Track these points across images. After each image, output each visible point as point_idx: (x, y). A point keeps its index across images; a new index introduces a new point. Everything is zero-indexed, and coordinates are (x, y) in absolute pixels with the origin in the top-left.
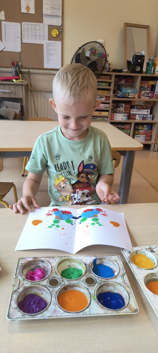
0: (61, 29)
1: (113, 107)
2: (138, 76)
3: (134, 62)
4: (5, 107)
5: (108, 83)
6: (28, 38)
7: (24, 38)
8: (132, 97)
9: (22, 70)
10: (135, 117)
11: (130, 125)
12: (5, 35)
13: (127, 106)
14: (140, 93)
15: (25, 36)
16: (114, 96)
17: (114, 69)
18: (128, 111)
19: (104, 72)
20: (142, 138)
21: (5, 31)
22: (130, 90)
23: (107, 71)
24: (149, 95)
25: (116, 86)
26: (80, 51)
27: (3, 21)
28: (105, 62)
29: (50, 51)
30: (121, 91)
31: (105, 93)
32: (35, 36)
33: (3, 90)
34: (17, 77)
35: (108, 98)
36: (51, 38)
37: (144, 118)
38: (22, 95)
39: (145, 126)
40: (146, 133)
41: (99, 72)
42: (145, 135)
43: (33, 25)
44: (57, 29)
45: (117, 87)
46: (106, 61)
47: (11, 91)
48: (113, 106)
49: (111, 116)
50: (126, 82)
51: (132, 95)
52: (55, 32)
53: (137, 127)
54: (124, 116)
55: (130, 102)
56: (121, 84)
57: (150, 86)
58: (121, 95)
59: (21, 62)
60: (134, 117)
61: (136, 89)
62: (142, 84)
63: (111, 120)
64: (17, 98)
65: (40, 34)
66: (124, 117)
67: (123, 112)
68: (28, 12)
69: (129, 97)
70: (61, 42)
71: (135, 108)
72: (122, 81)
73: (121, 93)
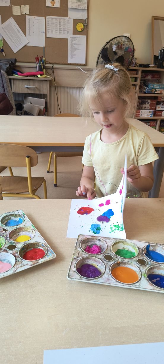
0: (86, 23)
1: (139, 103)
3: (162, 57)
4: (29, 103)
6: (52, 32)
7: (48, 33)
8: (159, 93)
9: (47, 65)
11: (155, 122)
12: (29, 30)
13: (153, 102)
15: (49, 31)
16: (140, 92)
17: (140, 63)
18: (154, 108)
19: (131, 67)
21: (29, 25)
22: (156, 86)
23: (133, 66)
26: (108, 46)
27: (28, 15)
28: (132, 58)
29: (74, 46)
30: (147, 86)
32: (60, 30)
33: (27, 85)
34: (41, 73)
36: (75, 32)
38: (46, 91)
43: (57, 19)
44: (82, 23)
45: (143, 82)
46: (133, 56)
47: (36, 87)
49: (137, 113)
50: (153, 77)
51: (159, 91)
53: (163, 124)
54: (150, 112)
55: (156, 98)
56: (147, 79)
58: (147, 91)
59: (45, 57)
60: (160, 113)
63: (137, 116)
64: (44, 95)
65: (65, 28)
66: (150, 114)
67: (149, 108)
68: (53, 5)
69: (156, 93)
70: (85, 36)
71: (161, 104)
72: (148, 76)
73: (147, 88)
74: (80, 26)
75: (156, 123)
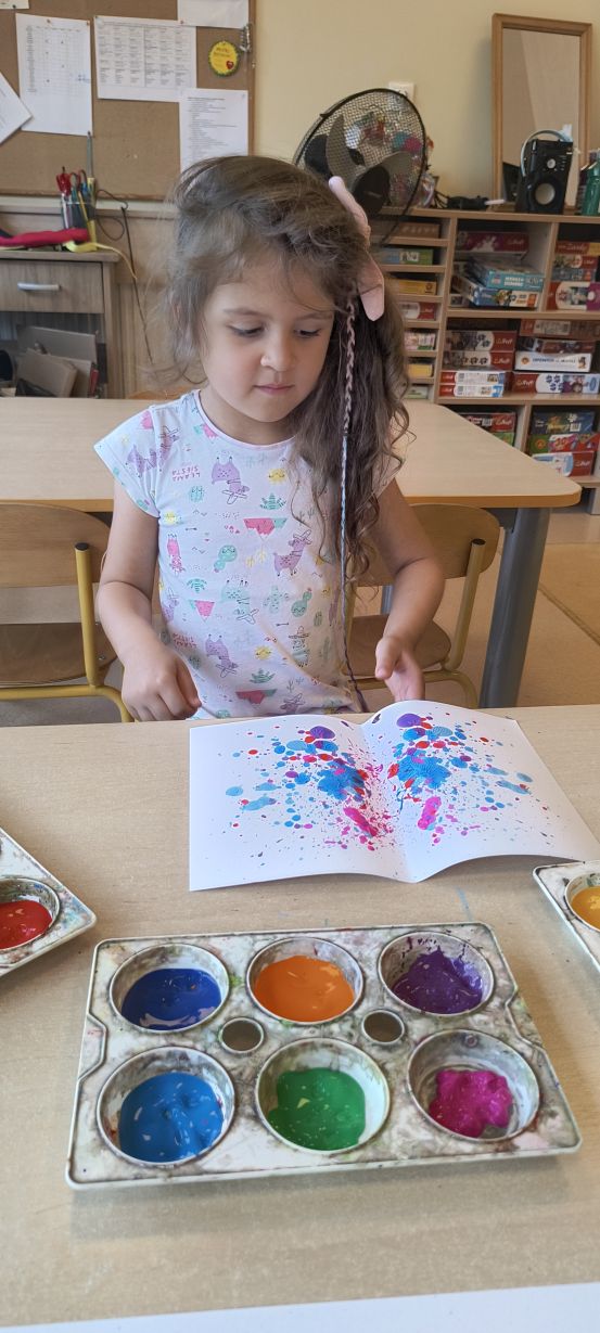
0: (245, 42)
1: (450, 345)
2: (547, 225)
3: (532, 169)
4: (35, 348)
5: (431, 251)
6: (118, 79)
7: (103, 76)
8: (525, 305)
9: (100, 205)
10: (534, 384)
11: (513, 414)
12: (31, 69)
13: (504, 341)
14: (554, 287)
15: (107, 72)
16: (453, 302)
17: (452, 196)
18: (508, 361)
19: (415, 208)
20: (559, 465)
21: (30, 51)
22: (514, 279)
23: (426, 203)
24: (586, 295)
25: (461, 264)
26: (325, 130)
27: (22, 11)
28: (421, 172)
29: (204, 130)
30: (479, 281)
31: (420, 291)
32: (148, 72)
33: (27, 281)
34: (80, 233)
35: (429, 309)
36: (207, 77)
37: (567, 388)
38: (100, 302)
39: (573, 417)
40: (573, 445)
41: (396, 210)
42: (570, 454)
43: (137, 26)
44: (230, 42)
45: (465, 266)
46: (425, 167)
47: (60, 287)
48: (448, 341)
49: (443, 381)
50: (501, 246)
51: (521, 296)
52: (223, 55)
53: (539, 423)
54: (491, 379)
55: (513, 324)
56: (478, 255)
57: (592, 262)
58: (480, 298)
59: (93, 176)
60: (531, 382)
61: (539, 273)
62: (561, 255)
63: (442, 394)
64: (81, 315)
65: (164, 62)
66: (492, 384)
67: (489, 363)
69: (513, 304)
70: (246, 92)
71: (534, 349)
72: (484, 241)
73: (481, 289)
74: (224, 53)
75: (514, 418)
